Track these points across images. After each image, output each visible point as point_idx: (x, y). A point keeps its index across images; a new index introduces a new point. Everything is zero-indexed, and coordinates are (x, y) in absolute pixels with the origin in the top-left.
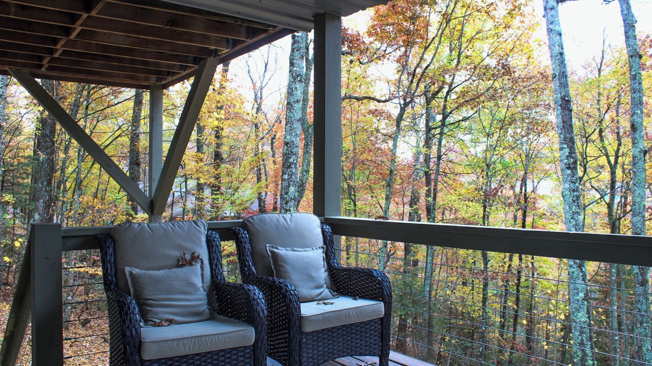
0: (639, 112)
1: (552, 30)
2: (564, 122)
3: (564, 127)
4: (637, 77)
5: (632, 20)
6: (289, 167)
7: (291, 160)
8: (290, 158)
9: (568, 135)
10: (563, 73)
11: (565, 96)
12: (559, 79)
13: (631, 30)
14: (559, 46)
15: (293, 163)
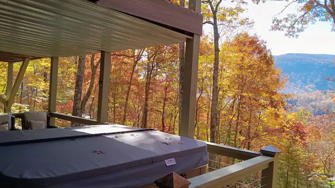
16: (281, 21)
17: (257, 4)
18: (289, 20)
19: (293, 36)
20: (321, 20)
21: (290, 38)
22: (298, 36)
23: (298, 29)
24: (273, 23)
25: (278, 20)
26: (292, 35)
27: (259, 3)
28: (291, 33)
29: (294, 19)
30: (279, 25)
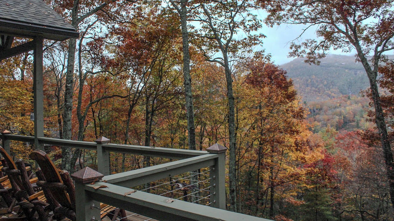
0: (232, 125)
1: (187, 95)
2: (191, 140)
3: (191, 142)
4: (232, 109)
5: (230, 81)
6: (66, 154)
7: (66, 151)
8: (66, 150)
9: (192, 146)
10: (191, 116)
11: (191, 127)
12: (189, 119)
13: (230, 86)
14: (190, 103)
15: (67, 152)
16: (300, 47)
17: (272, 26)
18: (308, 46)
19: (314, 63)
20: (344, 51)
21: (311, 64)
22: (320, 62)
23: (319, 54)
24: (291, 48)
25: (296, 46)
26: (313, 61)
27: (273, 26)
28: (312, 59)
29: (313, 45)
30: (298, 51)
